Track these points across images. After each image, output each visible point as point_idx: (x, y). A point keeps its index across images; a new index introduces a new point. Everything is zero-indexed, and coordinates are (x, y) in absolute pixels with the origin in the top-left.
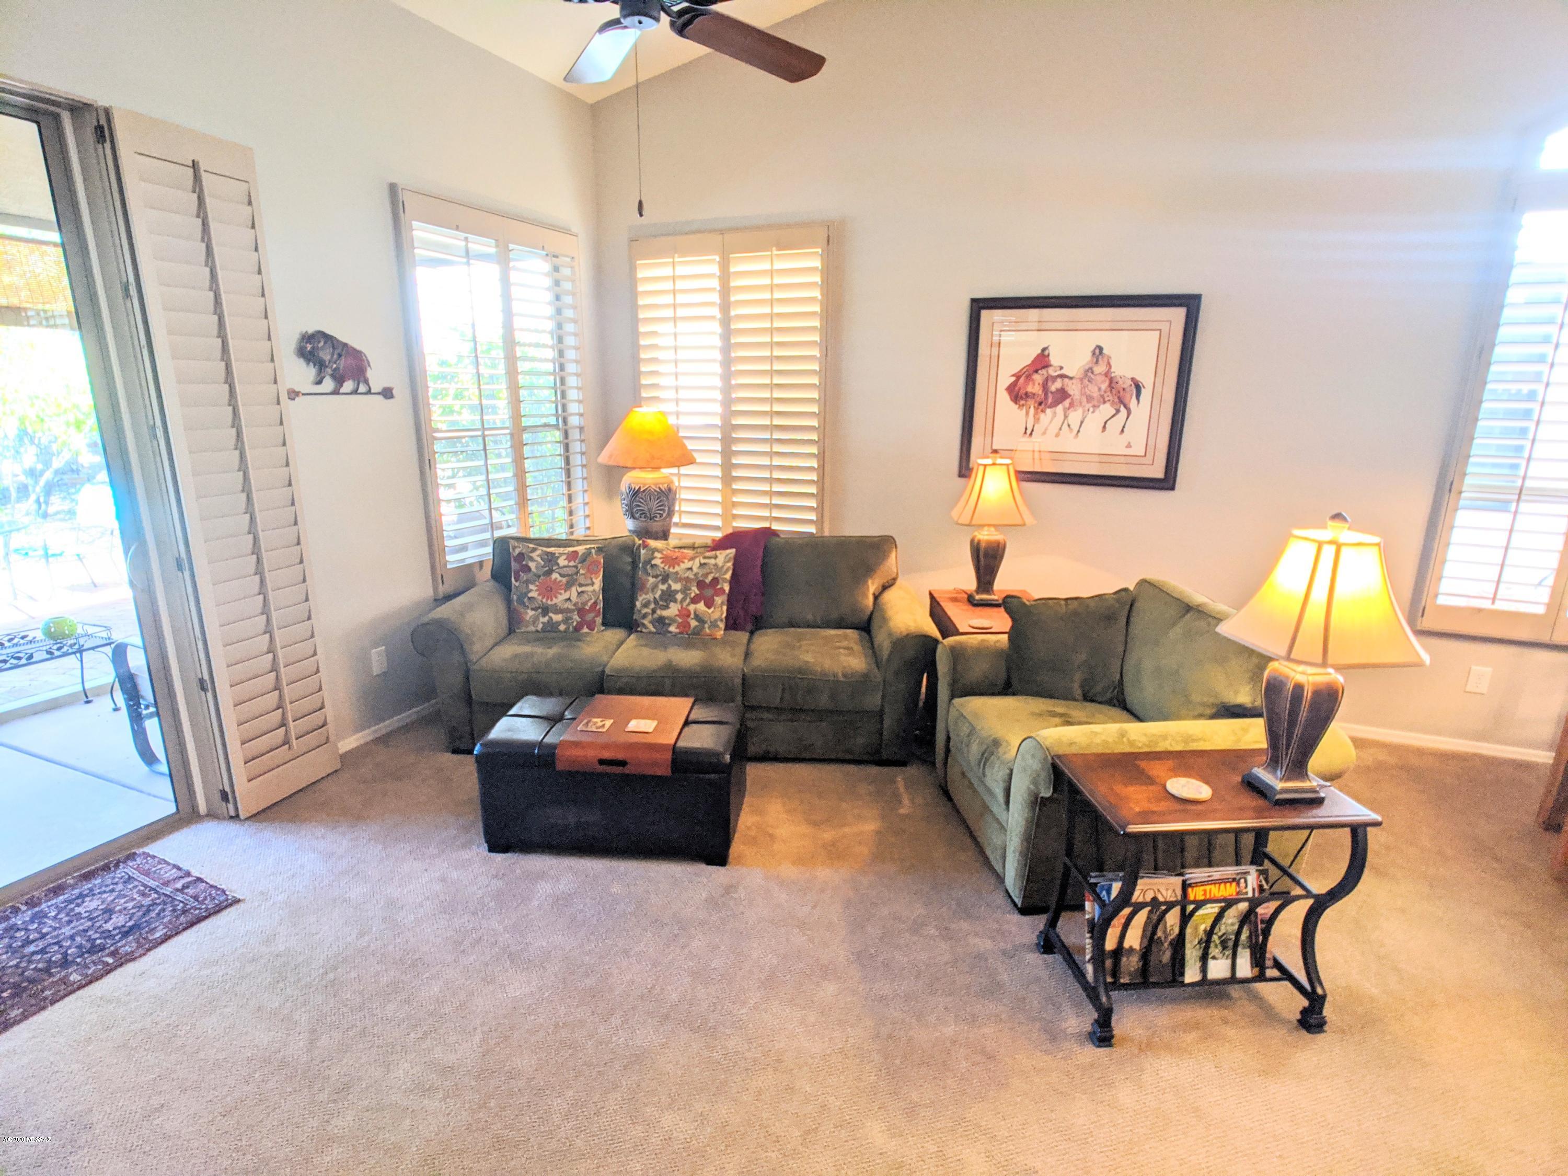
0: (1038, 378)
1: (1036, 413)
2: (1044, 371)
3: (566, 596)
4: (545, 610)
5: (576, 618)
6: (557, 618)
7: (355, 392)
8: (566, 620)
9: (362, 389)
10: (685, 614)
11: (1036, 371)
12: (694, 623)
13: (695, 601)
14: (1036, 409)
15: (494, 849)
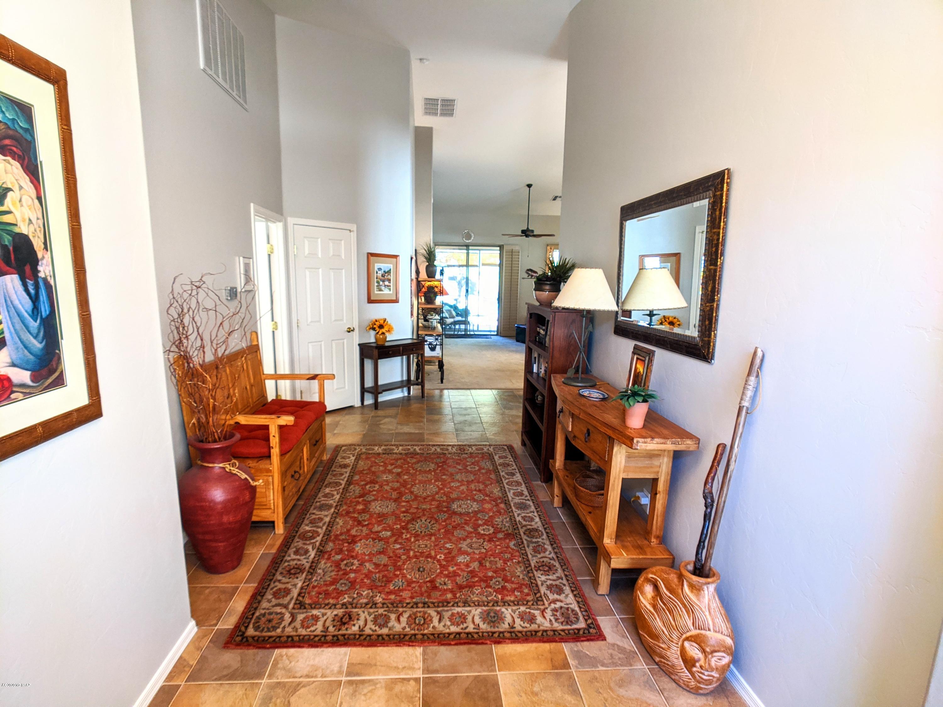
15: (516, 341)
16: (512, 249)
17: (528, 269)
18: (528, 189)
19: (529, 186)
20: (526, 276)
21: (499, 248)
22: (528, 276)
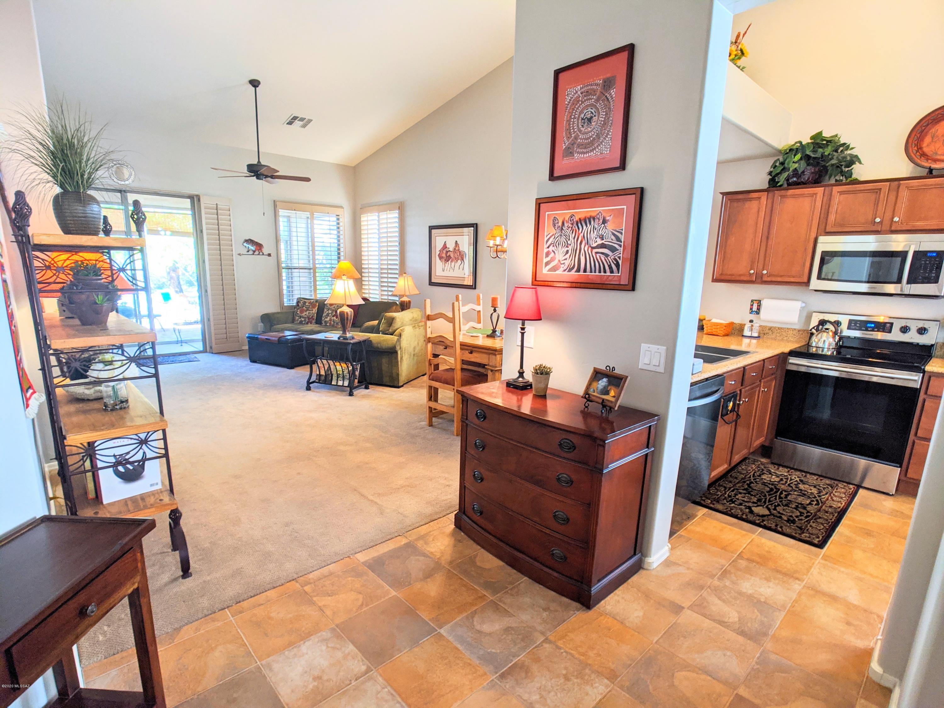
1: (444, 264)
3: (305, 313)
4: (300, 317)
5: (307, 320)
6: (303, 319)
7: (259, 254)
8: (305, 320)
9: (261, 253)
10: (330, 320)
11: (444, 250)
12: (332, 323)
13: (333, 316)
14: (445, 262)
15: (251, 362)
16: (217, 204)
17: (247, 239)
18: (254, 88)
19: (255, 83)
20: (244, 251)
21: (189, 200)
22: (248, 251)
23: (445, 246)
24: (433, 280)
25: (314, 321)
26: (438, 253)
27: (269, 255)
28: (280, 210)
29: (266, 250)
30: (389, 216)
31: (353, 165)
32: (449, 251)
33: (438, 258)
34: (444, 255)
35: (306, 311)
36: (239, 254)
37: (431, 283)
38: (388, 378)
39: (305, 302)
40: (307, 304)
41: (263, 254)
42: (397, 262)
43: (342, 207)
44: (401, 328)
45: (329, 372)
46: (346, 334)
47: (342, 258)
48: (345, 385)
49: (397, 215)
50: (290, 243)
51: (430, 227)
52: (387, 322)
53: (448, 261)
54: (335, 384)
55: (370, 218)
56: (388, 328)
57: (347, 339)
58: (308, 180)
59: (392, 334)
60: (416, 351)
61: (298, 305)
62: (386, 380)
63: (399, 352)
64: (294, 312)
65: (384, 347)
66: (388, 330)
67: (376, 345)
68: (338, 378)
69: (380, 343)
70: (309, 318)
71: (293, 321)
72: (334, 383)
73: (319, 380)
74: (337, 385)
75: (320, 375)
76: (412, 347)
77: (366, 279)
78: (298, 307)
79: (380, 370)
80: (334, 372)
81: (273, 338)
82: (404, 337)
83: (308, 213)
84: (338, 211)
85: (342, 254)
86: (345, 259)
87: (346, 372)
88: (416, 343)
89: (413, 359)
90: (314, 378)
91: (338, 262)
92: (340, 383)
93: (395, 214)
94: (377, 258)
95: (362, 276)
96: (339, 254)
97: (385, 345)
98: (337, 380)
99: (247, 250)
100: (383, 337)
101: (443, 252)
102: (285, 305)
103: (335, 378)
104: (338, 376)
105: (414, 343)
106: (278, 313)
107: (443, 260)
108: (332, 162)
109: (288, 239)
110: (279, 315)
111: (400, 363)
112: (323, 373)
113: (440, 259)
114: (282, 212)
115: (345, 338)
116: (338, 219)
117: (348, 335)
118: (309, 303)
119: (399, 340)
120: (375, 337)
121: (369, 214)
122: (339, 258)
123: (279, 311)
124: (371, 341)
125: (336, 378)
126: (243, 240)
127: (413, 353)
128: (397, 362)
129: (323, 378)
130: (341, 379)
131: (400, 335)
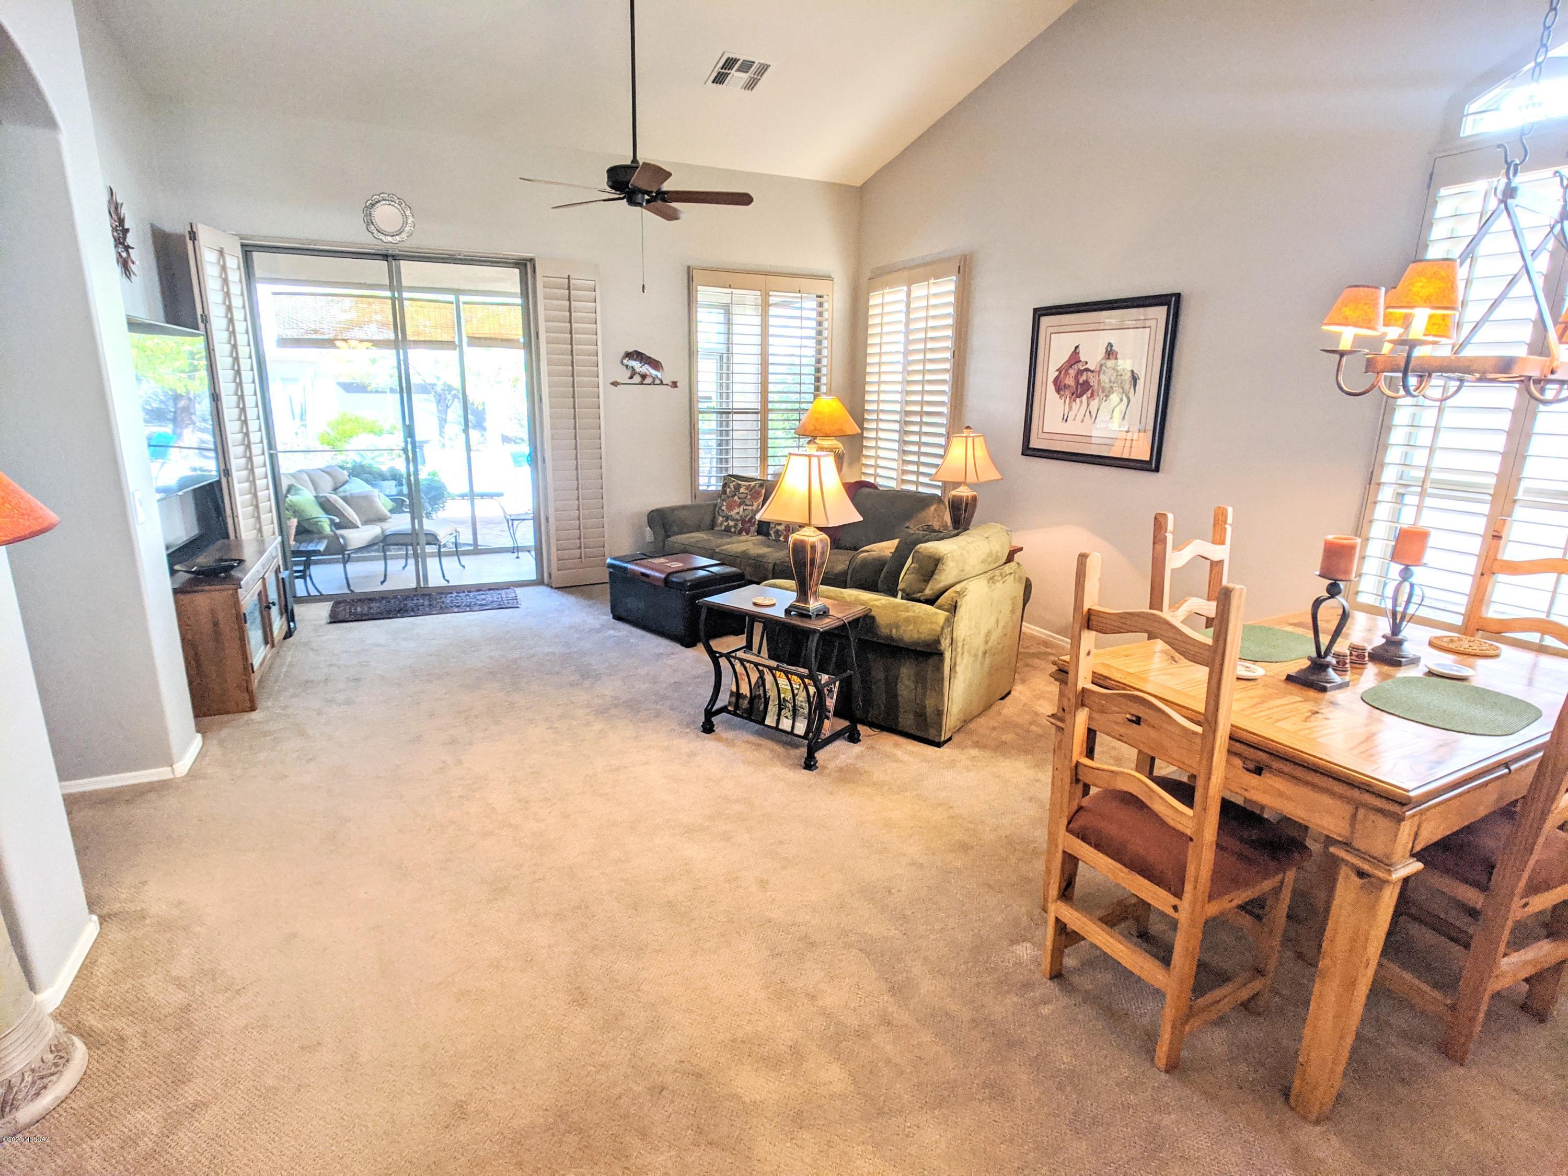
0: (1072, 372)
1: (1070, 403)
2: (1075, 367)
3: (737, 510)
4: (727, 518)
5: (740, 525)
6: (731, 523)
7: (654, 383)
8: (736, 526)
9: (658, 382)
11: (1071, 367)
14: (1070, 398)
15: (614, 618)
16: (569, 278)
17: (630, 350)
20: (623, 376)
21: (517, 271)
22: (631, 378)
23: (1075, 358)
24: (1034, 443)
25: (753, 529)
26: (1053, 374)
27: (674, 385)
28: (699, 288)
29: (666, 376)
30: (934, 290)
31: (859, 184)
32: (1087, 370)
33: (1051, 387)
34: (1070, 381)
35: (739, 506)
36: (615, 384)
37: (1028, 451)
38: (911, 716)
39: (739, 486)
40: (742, 490)
41: (662, 383)
42: (945, 399)
43: (829, 278)
44: (958, 588)
45: (761, 692)
46: (806, 602)
47: (824, 389)
48: (796, 732)
49: (952, 287)
50: (728, 359)
51: (1035, 310)
52: (921, 567)
53: (1080, 396)
54: (774, 725)
55: (888, 298)
56: (922, 585)
57: (809, 617)
58: (744, 199)
59: (931, 601)
60: (990, 644)
61: (724, 492)
62: (907, 720)
63: (947, 655)
64: (715, 505)
65: (907, 638)
66: (922, 591)
67: (885, 631)
68: (780, 710)
69: (897, 627)
70: (743, 522)
71: (712, 526)
72: (770, 721)
73: (737, 706)
74: (776, 728)
75: (738, 695)
76: (983, 633)
77: (872, 434)
78: (723, 496)
79: (893, 695)
80: (772, 693)
81: (657, 574)
82: (962, 612)
83: (759, 293)
84: (822, 287)
85: (824, 380)
86: (829, 393)
87: (801, 697)
88: (993, 620)
89: (982, 664)
90: (724, 699)
91: (816, 397)
92: (786, 724)
93: (947, 286)
94: (898, 388)
95: (862, 429)
96: (818, 380)
97: (909, 634)
98: (779, 715)
99: (629, 373)
100: (907, 610)
101: (1067, 373)
102: (701, 488)
103: (772, 709)
104: (781, 707)
105: (988, 623)
106: (683, 507)
107: (1068, 393)
108: (811, 178)
109: (725, 351)
110: (685, 512)
111: (946, 683)
112: (745, 690)
113: (1058, 390)
114: (704, 294)
115: (804, 615)
116: (821, 305)
117: (813, 605)
118: (747, 488)
119: (949, 622)
120: (885, 607)
121: (887, 290)
122: (817, 389)
123: (689, 503)
124: (873, 618)
125: (776, 709)
126: (622, 354)
127: (982, 649)
128: (942, 679)
129: (745, 704)
130: (789, 714)
131: (953, 608)
